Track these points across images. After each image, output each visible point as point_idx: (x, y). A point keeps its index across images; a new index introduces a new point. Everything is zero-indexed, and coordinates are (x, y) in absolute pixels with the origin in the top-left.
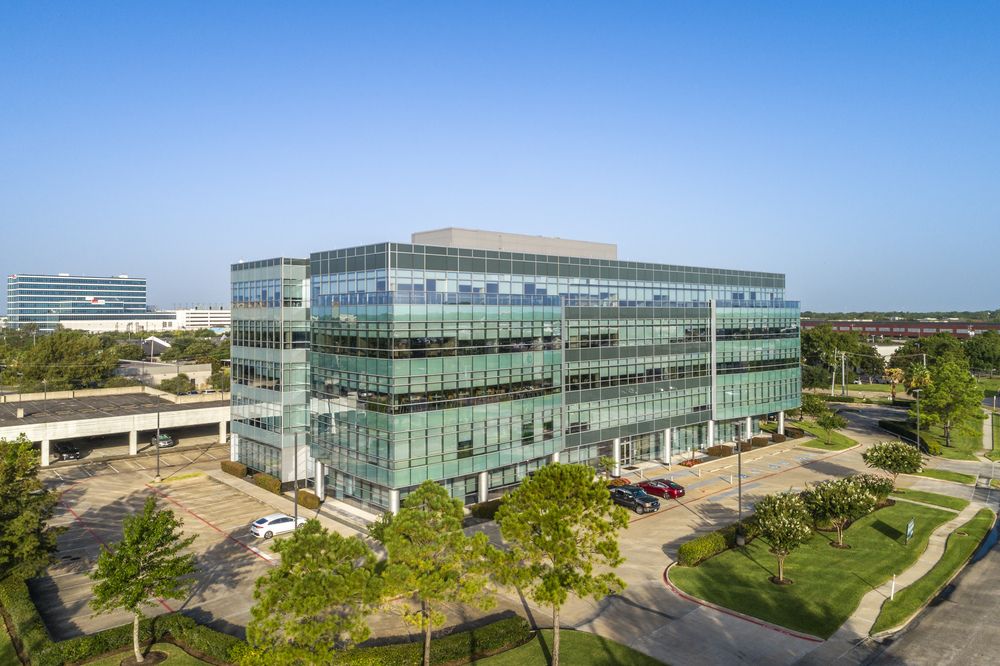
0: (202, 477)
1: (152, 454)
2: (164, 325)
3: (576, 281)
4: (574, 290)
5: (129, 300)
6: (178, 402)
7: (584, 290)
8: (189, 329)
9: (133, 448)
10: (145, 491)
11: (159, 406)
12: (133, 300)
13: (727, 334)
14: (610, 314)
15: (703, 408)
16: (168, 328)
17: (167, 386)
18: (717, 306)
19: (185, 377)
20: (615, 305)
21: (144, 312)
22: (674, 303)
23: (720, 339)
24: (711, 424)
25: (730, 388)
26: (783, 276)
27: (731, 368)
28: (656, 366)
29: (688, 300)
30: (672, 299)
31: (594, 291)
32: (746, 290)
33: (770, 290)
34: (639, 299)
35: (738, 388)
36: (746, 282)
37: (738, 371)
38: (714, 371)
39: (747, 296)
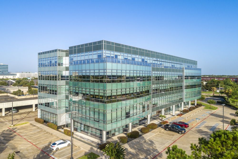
0: (28, 124)
1: (10, 115)
2: (13, 77)
3: (154, 59)
4: (154, 62)
5: (3, 70)
6: (19, 98)
7: (156, 62)
8: (21, 78)
9: (3, 114)
10: (7, 130)
11: (13, 100)
12: (5, 70)
13: (187, 77)
14: (162, 70)
16: (14, 78)
17: (15, 93)
19: (20, 90)
20: (163, 67)
21: (7, 73)
22: (176, 68)
23: (185, 79)
24: (183, 103)
25: (187, 93)
26: (197, 62)
27: (187, 87)
28: (172, 86)
29: (179, 67)
30: (175, 67)
31: (158, 63)
32: (190, 65)
33: (194, 65)
34: (169, 66)
35: (189, 93)
36: (190, 63)
37: (189, 88)
38: (184, 88)
39: (190, 66)
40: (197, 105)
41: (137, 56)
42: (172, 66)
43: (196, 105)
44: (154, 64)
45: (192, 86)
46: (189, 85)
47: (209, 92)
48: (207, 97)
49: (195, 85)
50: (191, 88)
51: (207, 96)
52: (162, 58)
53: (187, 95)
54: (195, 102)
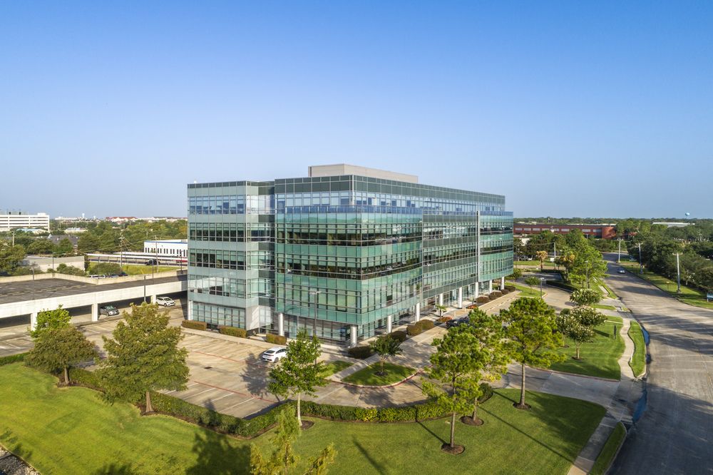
3: (427, 199)
4: (425, 205)
7: (429, 205)
9: (94, 316)
13: (485, 232)
14: (439, 220)
15: (475, 275)
18: (481, 215)
19: (65, 265)
20: (440, 214)
22: (464, 213)
23: (481, 234)
24: (477, 284)
25: (485, 263)
26: (504, 197)
27: (486, 251)
28: (457, 251)
29: (469, 211)
30: (463, 211)
31: (433, 206)
32: (490, 205)
33: (499, 205)
34: (451, 210)
35: (489, 263)
36: (490, 201)
37: (489, 253)
38: (479, 253)
39: (491, 209)
40: (505, 288)
41: (400, 197)
42: (457, 209)
43: (503, 288)
44: (426, 208)
45: (495, 248)
46: (489, 246)
47: (534, 262)
48: (526, 273)
49: (501, 248)
50: (492, 253)
51: (528, 271)
52: (439, 196)
53: (485, 267)
54: (501, 283)
